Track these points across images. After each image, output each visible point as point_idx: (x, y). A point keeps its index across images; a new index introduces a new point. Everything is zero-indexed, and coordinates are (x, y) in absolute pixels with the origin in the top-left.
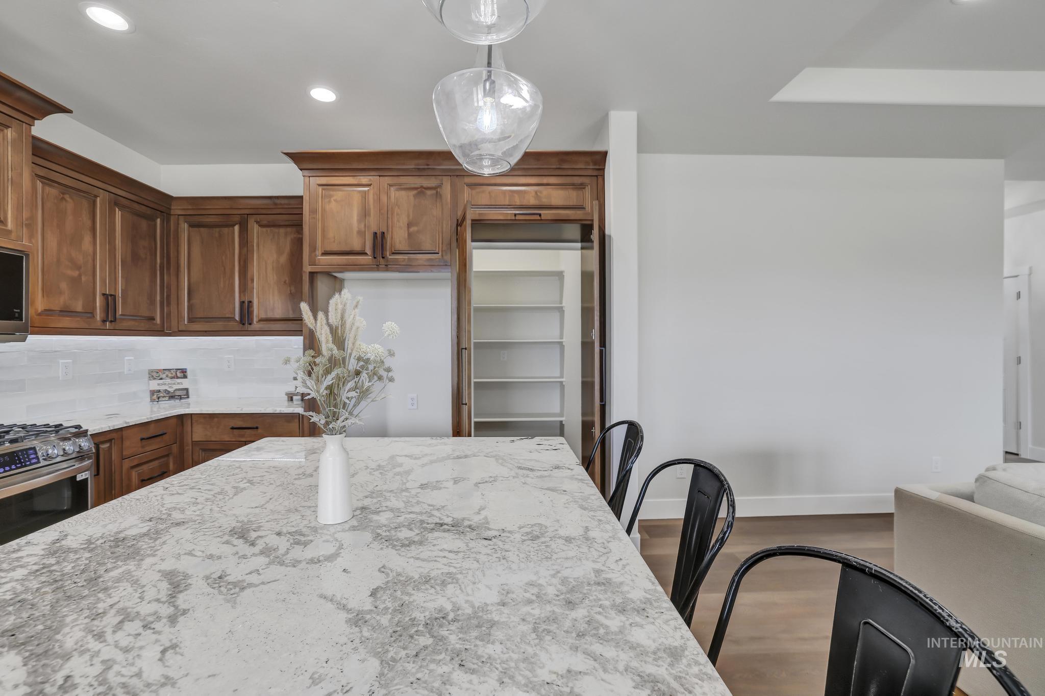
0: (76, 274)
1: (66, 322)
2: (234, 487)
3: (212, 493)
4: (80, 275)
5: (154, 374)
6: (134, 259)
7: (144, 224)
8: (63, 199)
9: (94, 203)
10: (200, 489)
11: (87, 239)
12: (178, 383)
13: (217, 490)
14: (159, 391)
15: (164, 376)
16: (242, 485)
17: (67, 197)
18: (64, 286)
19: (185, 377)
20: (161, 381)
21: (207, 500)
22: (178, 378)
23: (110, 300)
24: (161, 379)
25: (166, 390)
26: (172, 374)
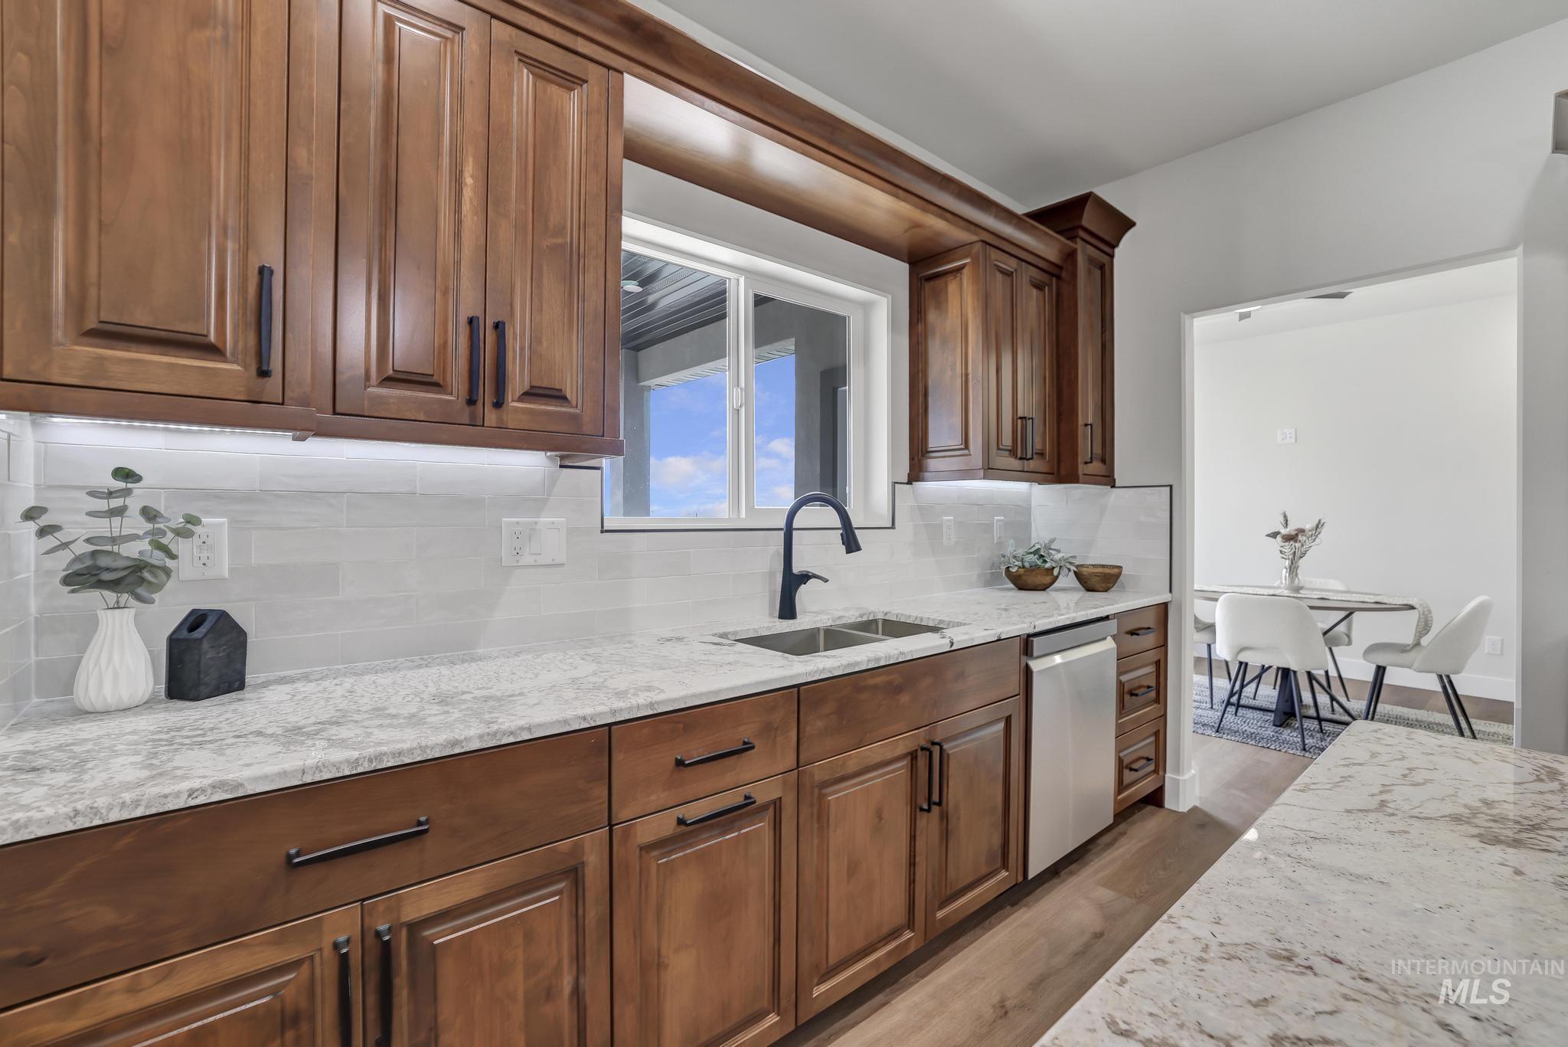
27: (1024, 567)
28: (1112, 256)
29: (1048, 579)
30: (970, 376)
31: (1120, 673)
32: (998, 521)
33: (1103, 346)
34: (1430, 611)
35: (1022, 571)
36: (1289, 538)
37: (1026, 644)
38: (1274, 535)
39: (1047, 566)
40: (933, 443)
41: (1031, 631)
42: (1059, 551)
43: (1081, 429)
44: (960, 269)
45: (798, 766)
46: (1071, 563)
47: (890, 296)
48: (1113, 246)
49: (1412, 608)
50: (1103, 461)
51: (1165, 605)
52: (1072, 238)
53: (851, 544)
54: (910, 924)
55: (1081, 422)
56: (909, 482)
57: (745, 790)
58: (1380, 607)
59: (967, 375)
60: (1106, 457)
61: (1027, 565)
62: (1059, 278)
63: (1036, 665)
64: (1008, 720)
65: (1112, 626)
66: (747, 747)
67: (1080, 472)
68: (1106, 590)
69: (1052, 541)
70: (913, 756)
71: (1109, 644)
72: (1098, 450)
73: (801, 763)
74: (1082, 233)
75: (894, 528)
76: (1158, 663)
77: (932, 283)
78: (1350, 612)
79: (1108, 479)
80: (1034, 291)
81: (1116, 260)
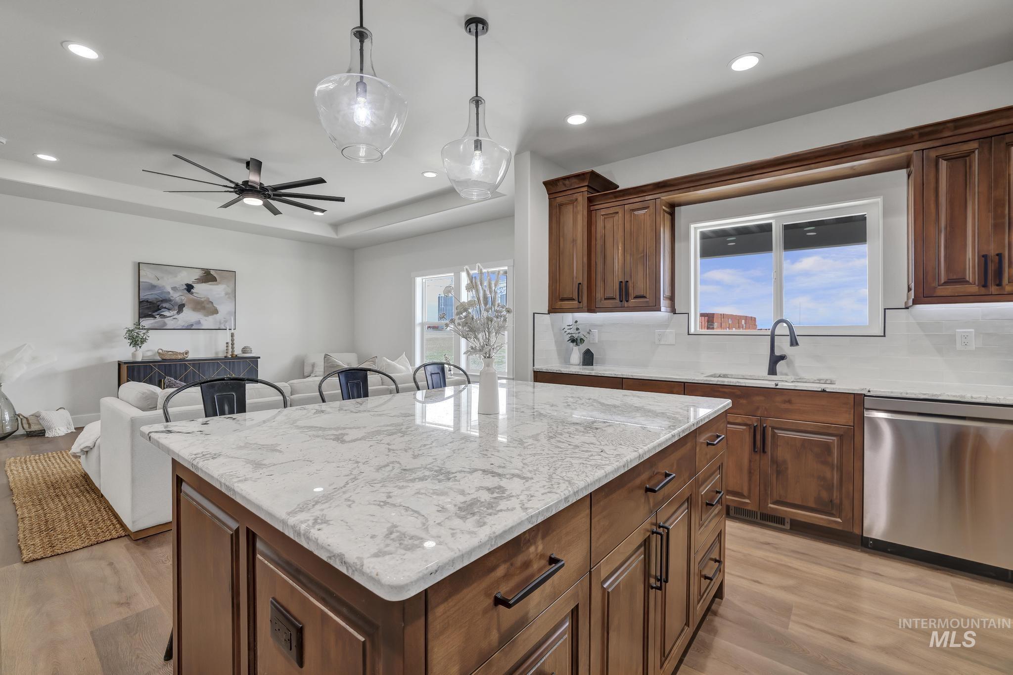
2: (538, 440)
3: (557, 439)
10: (569, 445)
13: (553, 441)
16: (530, 441)
21: (561, 434)
47: (882, 197)
56: (906, 308)
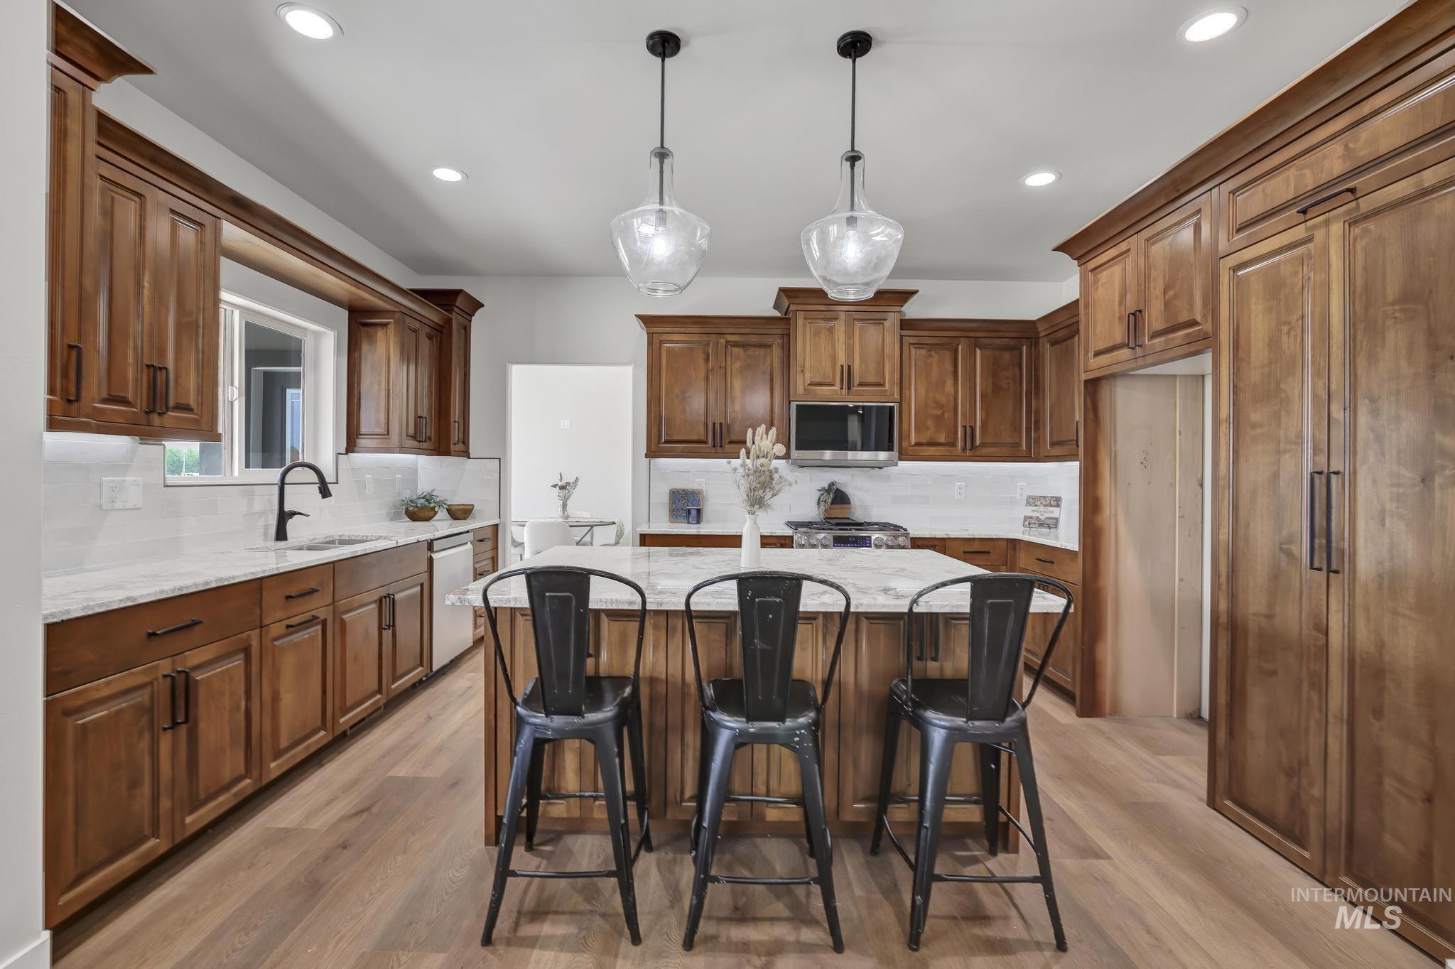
0: (939, 412)
1: (932, 451)
4: (943, 412)
5: (1031, 500)
6: (995, 391)
7: (1007, 356)
8: (930, 355)
9: (956, 351)
11: (950, 382)
12: (1050, 512)
14: (1031, 517)
15: (1039, 503)
17: (933, 353)
18: (930, 423)
19: (1058, 506)
20: (1035, 508)
22: (1051, 506)
23: (970, 432)
24: (1036, 506)
25: (1038, 517)
26: (1046, 501)
27: (417, 507)
28: (470, 321)
29: (432, 513)
30: (391, 391)
31: (475, 563)
32: (398, 478)
33: (465, 375)
34: (623, 525)
35: (416, 509)
36: (563, 488)
37: (430, 545)
38: (555, 486)
39: (432, 505)
40: (364, 429)
41: (432, 537)
42: (437, 497)
43: (452, 423)
44: (385, 325)
45: (334, 602)
46: (445, 504)
47: (336, 332)
48: (471, 315)
49: (614, 523)
50: (464, 443)
51: (497, 525)
52: (450, 311)
53: (325, 492)
54: (380, 691)
55: (452, 420)
56: (347, 453)
57: (312, 613)
58: (602, 524)
59: (389, 390)
60: (465, 441)
61: (419, 505)
62: (441, 332)
63: (435, 556)
64: (422, 585)
65: (470, 536)
66: (313, 591)
67: (452, 449)
68: (465, 519)
69: (433, 490)
70: (380, 601)
71: (469, 546)
72: (461, 437)
73: (336, 601)
74: (456, 309)
75: (337, 483)
76: (493, 558)
77: (366, 329)
78: (592, 526)
79: (466, 454)
80: (428, 340)
81: (472, 323)
